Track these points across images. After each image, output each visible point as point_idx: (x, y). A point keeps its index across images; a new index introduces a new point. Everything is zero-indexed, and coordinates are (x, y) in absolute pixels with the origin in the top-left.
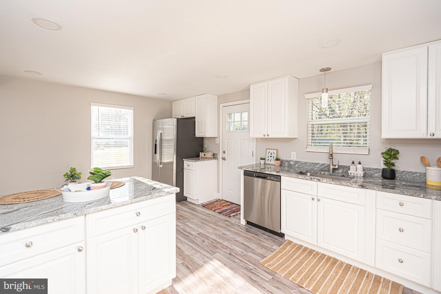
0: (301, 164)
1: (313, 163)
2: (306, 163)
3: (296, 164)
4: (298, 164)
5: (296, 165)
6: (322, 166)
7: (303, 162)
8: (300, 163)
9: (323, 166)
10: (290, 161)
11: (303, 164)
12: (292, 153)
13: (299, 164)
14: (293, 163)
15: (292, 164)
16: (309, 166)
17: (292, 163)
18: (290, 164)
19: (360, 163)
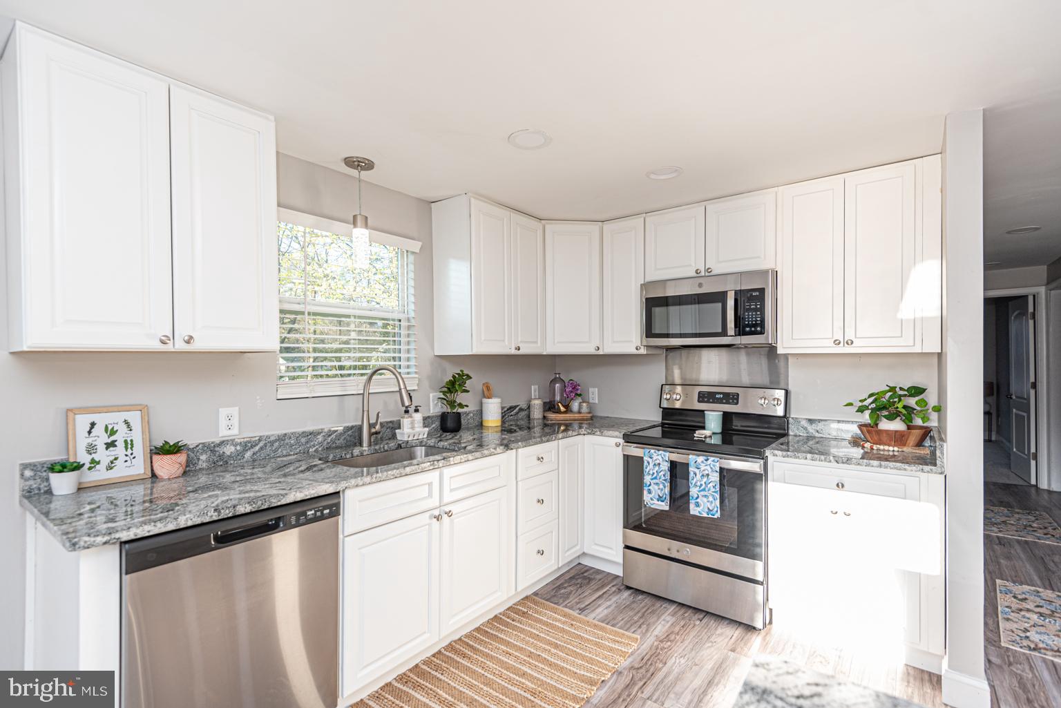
0: (265, 445)
1: (304, 434)
2: (282, 438)
3: (245, 450)
4: (252, 447)
5: (248, 454)
6: (330, 435)
7: (272, 439)
8: (261, 444)
9: (333, 436)
10: (222, 442)
11: (272, 443)
12: (223, 412)
13: (257, 448)
14: (233, 449)
15: (228, 453)
16: (291, 446)
17: (229, 450)
18: (221, 456)
19: (417, 411)
